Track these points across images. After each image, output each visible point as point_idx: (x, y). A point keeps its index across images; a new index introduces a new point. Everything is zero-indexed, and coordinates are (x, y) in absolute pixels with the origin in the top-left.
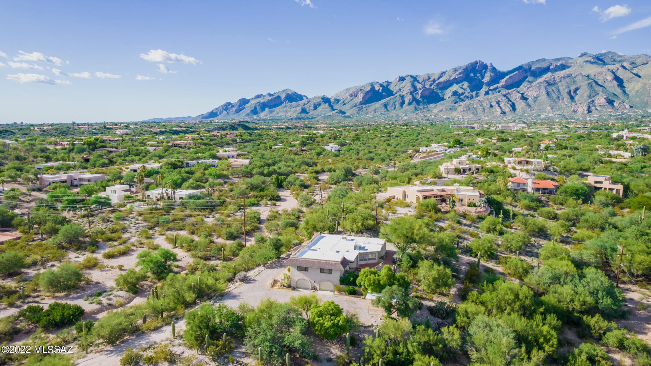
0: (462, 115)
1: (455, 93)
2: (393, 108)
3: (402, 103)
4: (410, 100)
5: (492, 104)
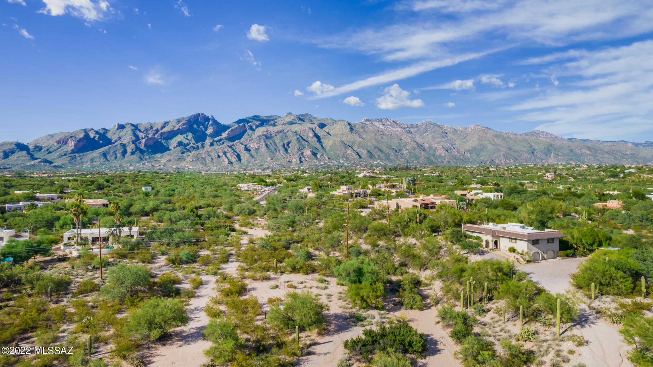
0: (191, 165)
1: (180, 144)
2: (113, 157)
3: (124, 153)
4: (132, 150)
5: (219, 154)
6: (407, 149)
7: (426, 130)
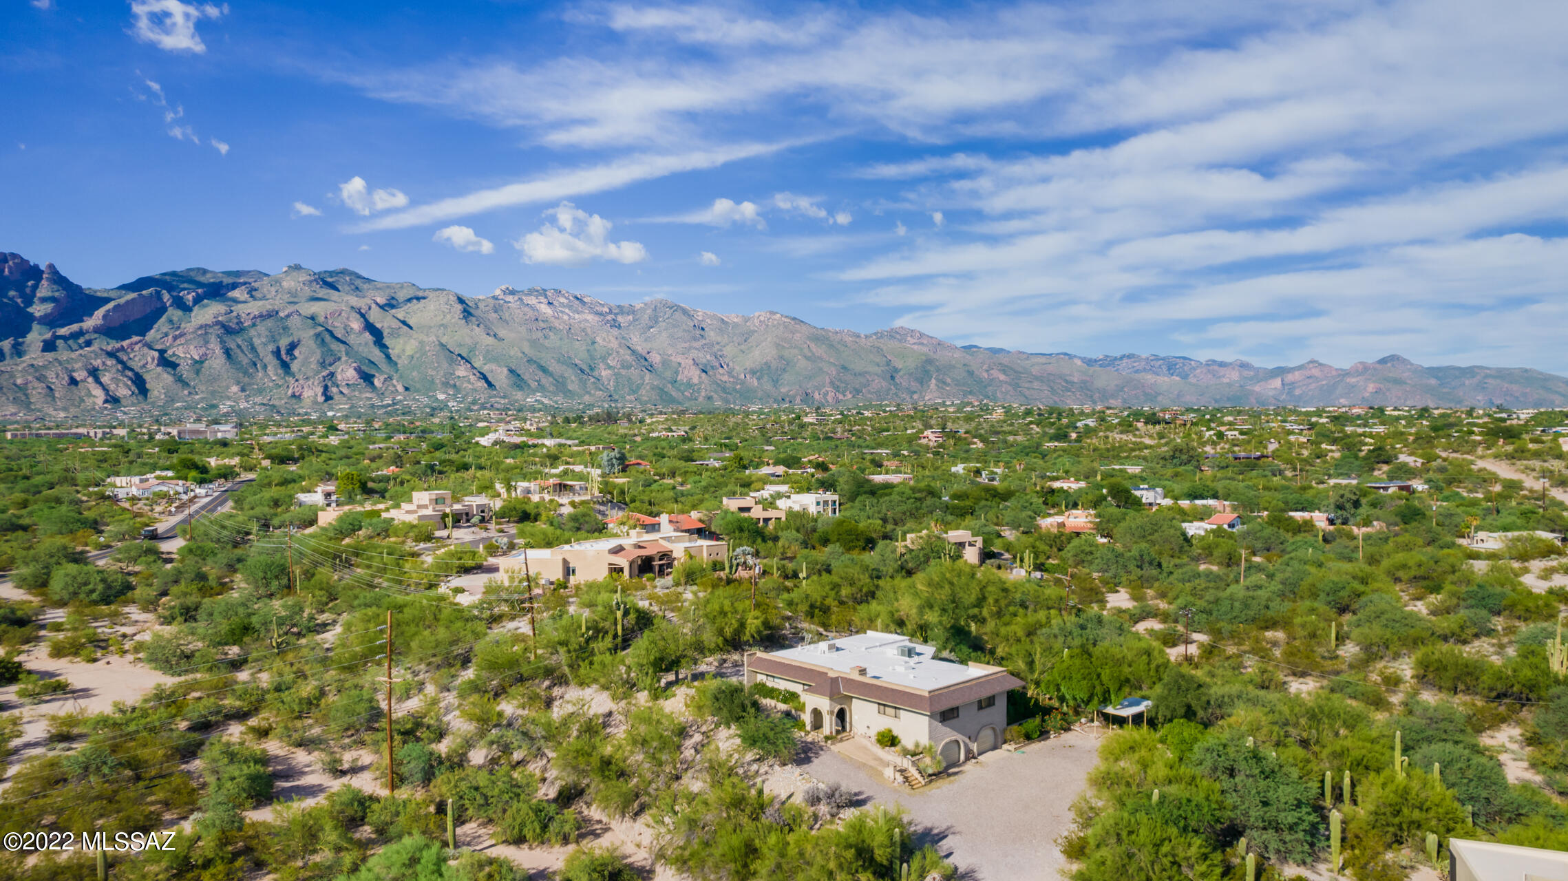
5: (75, 375)
6: (610, 367)
7: (655, 320)
